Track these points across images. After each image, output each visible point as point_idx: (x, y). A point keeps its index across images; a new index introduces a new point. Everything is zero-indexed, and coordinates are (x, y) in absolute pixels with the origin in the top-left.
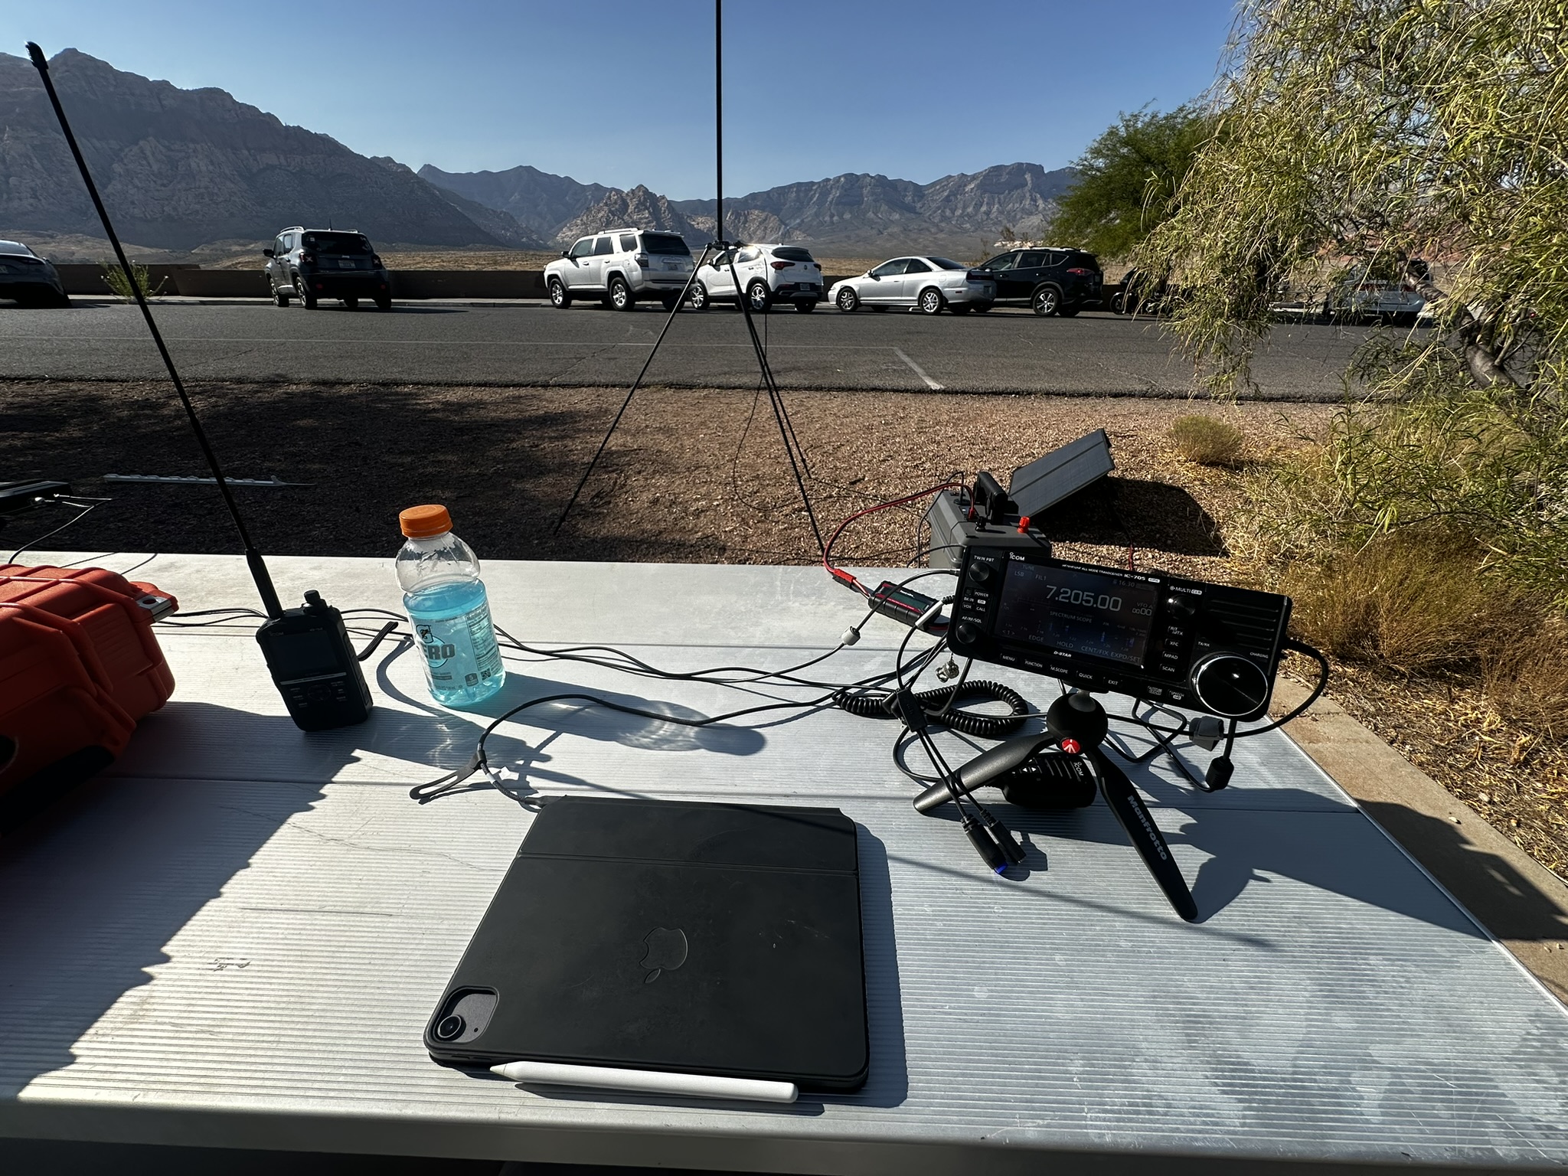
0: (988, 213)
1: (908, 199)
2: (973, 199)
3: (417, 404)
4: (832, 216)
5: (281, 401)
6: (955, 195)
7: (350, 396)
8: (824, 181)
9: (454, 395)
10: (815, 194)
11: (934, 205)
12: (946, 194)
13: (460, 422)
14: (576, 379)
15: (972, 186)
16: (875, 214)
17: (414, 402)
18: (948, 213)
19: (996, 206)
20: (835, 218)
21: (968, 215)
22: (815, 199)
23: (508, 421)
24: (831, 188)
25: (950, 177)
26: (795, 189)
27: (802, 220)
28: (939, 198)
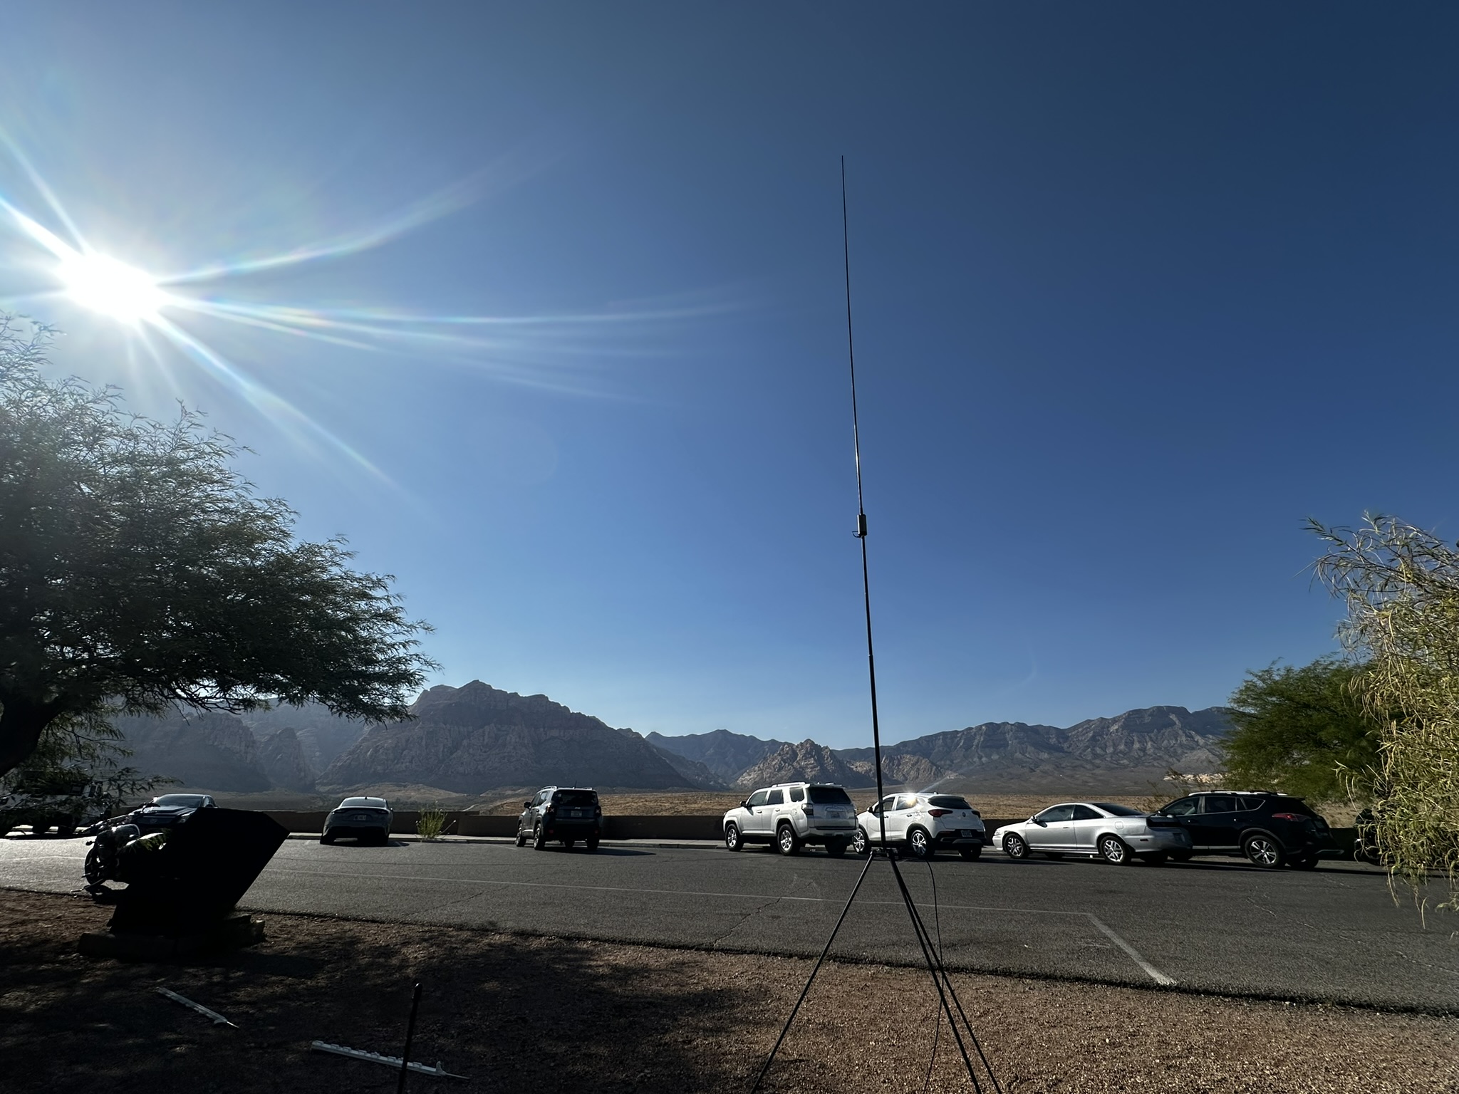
0: (1144, 750)
1: (1053, 741)
2: (1121, 738)
3: (590, 967)
4: (980, 758)
5: (482, 955)
6: (1101, 736)
7: (538, 952)
8: (967, 729)
9: (623, 957)
10: (960, 739)
11: (1081, 745)
12: (1091, 734)
13: (622, 997)
14: (739, 943)
15: (1116, 727)
16: (1023, 755)
17: (588, 963)
18: (1098, 751)
19: (1149, 744)
20: (984, 759)
21: (1121, 752)
22: (961, 744)
23: (666, 998)
24: (975, 735)
25: (1090, 721)
26: (941, 737)
27: (952, 761)
28: (1085, 739)
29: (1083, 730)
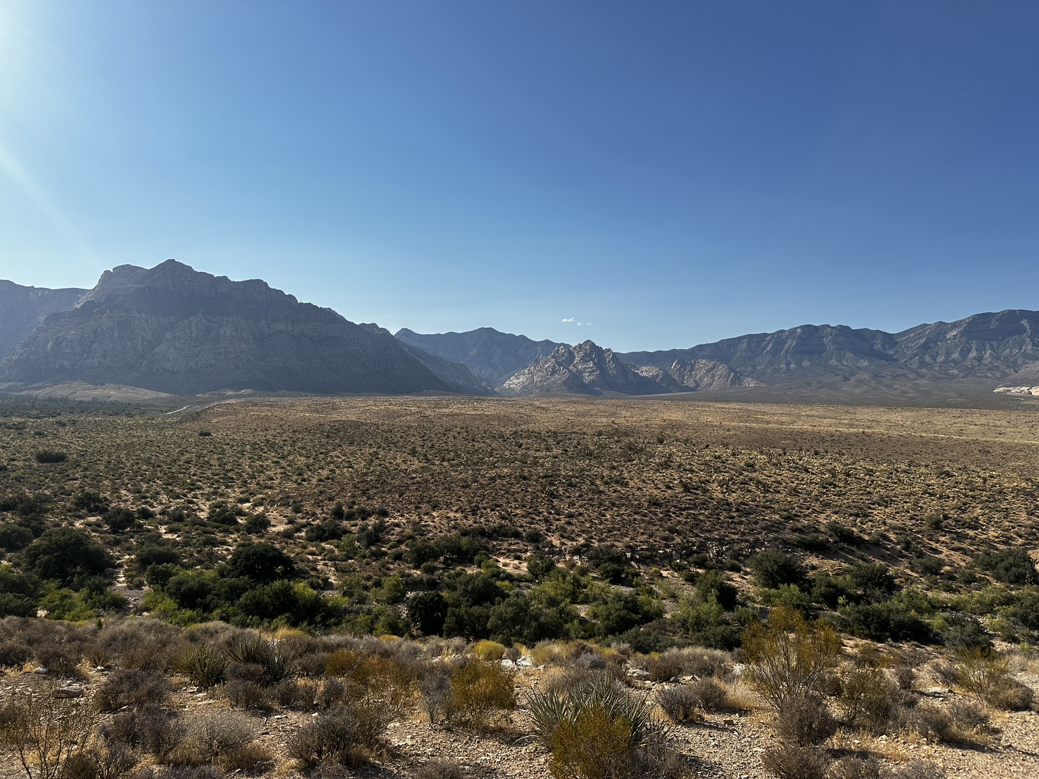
0: (979, 359)
1: (878, 346)
2: (957, 346)
4: (788, 364)
6: (935, 343)
8: (778, 332)
10: (768, 343)
11: (909, 353)
12: (922, 341)
15: (955, 333)
16: (839, 361)
18: (927, 359)
19: (988, 353)
20: (792, 366)
21: (953, 361)
22: (768, 349)
24: (787, 338)
25: (925, 325)
26: (746, 341)
27: (754, 368)
28: (915, 346)
29: (915, 336)
